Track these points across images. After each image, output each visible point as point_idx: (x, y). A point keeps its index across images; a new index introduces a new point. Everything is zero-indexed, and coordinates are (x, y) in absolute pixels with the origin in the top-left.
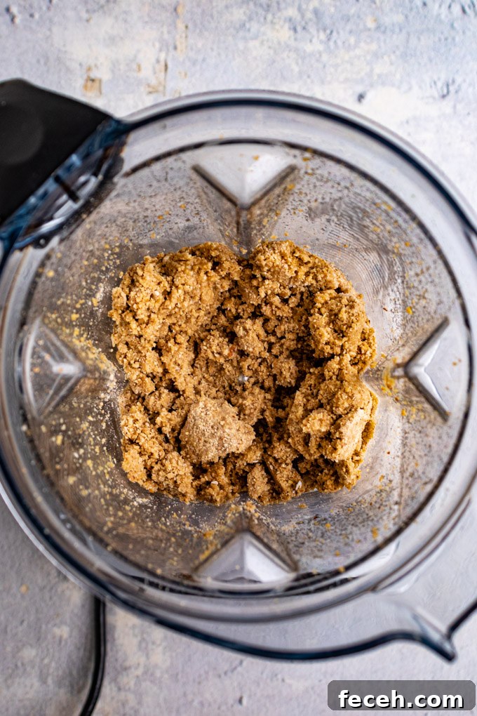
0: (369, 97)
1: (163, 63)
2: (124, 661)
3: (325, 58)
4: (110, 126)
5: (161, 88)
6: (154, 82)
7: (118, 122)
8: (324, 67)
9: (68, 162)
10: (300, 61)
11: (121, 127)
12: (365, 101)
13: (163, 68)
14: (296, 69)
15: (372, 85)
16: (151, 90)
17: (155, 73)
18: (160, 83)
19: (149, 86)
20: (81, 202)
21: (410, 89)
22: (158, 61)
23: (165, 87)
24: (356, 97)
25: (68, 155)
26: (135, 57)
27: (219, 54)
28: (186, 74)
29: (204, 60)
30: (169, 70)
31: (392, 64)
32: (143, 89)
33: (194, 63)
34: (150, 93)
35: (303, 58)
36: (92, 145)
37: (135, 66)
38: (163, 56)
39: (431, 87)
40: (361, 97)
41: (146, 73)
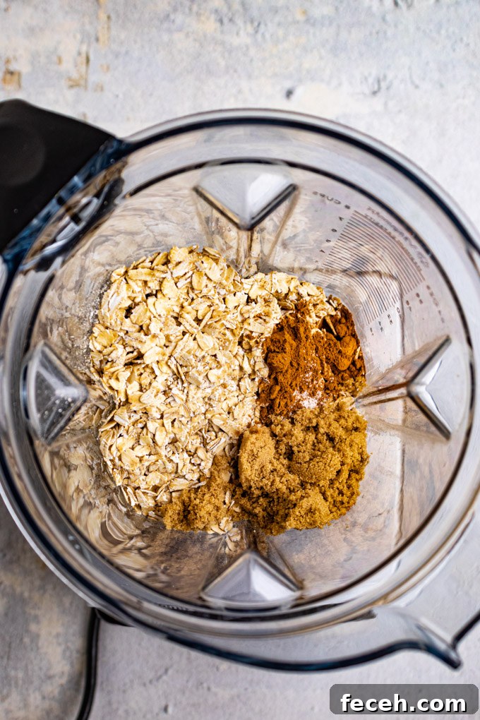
0: (298, 93)
1: (84, 55)
2: (48, 669)
3: (252, 52)
4: (112, 147)
5: (82, 82)
6: (75, 75)
7: (120, 142)
8: (251, 60)
9: (70, 185)
10: (226, 55)
11: (123, 147)
12: (294, 97)
13: (85, 61)
14: (223, 63)
15: (300, 81)
16: (71, 83)
17: (76, 66)
18: (81, 76)
19: (70, 79)
20: (83, 224)
21: (340, 84)
22: (79, 54)
23: (86, 81)
24: (284, 93)
25: (71, 177)
26: (56, 49)
27: (143, 47)
28: (108, 68)
29: (127, 53)
30: (91, 62)
31: (321, 58)
32: (64, 83)
33: (117, 55)
34: (71, 87)
35: (230, 52)
36: (94, 165)
37: (55, 59)
38: (84, 48)
39: (361, 82)
40: (289, 93)
41: (68, 66)
